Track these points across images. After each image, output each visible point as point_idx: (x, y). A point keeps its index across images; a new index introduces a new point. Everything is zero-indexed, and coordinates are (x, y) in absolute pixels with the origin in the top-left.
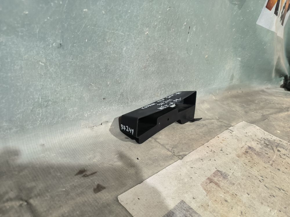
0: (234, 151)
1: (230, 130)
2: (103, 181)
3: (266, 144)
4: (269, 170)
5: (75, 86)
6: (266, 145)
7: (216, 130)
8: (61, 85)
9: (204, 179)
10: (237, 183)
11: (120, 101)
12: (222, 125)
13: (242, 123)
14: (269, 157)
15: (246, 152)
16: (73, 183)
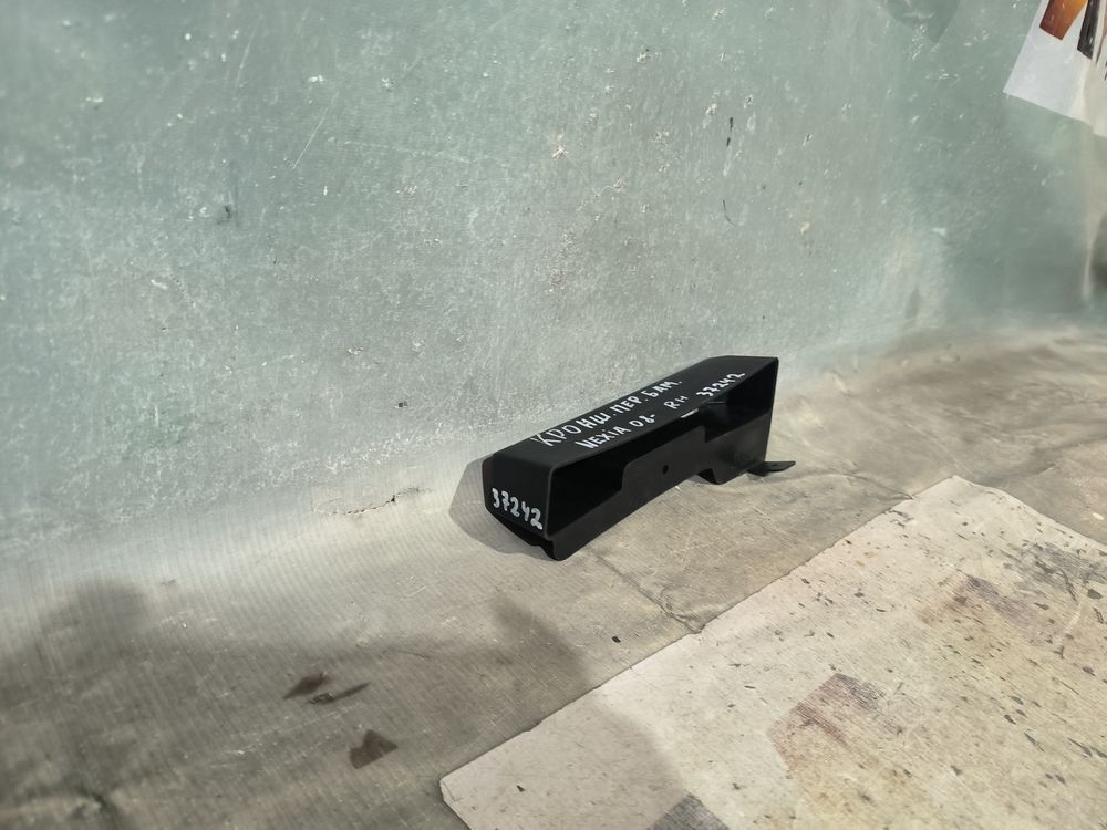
0: (912, 599)
1: (900, 514)
2: (390, 718)
3: (1043, 567)
4: (1051, 672)
5: (288, 361)
6: (1043, 572)
7: (843, 514)
8: (234, 358)
9: (782, 710)
10: (913, 726)
11: (463, 411)
12: (869, 492)
13: (949, 485)
14: (1052, 621)
15: (957, 599)
16: (276, 728)
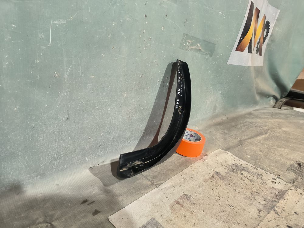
1: (204, 159)
2: (99, 207)
4: (228, 191)
5: (79, 142)
6: (232, 170)
8: (69, 143)
10: (197, 203)
11: (112, 145)
13: (217, 151)
15: (212, 177)
16: (79, 210)
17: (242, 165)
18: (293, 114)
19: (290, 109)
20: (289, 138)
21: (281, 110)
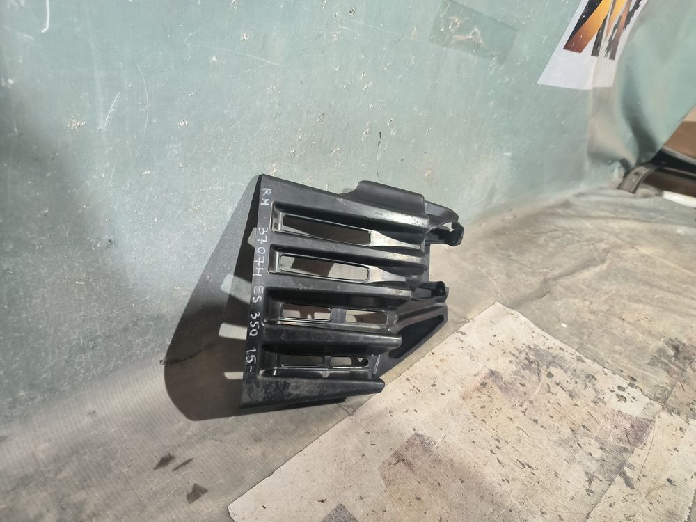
1: (462, 333)
2: (204, 477)
3: (529, 360)
4: (517, 423)
5: (145, 301)
6: (528, 363)
8: (118, 306)
9: (387, 455)
13: (492, 310)
14: (525, 393)
15: (481, 384)
16: (151, 486)
17: (550, 351)
18: (662, 208)
19: (656, 195)
20: (654, 274)
21: (635, 197)
